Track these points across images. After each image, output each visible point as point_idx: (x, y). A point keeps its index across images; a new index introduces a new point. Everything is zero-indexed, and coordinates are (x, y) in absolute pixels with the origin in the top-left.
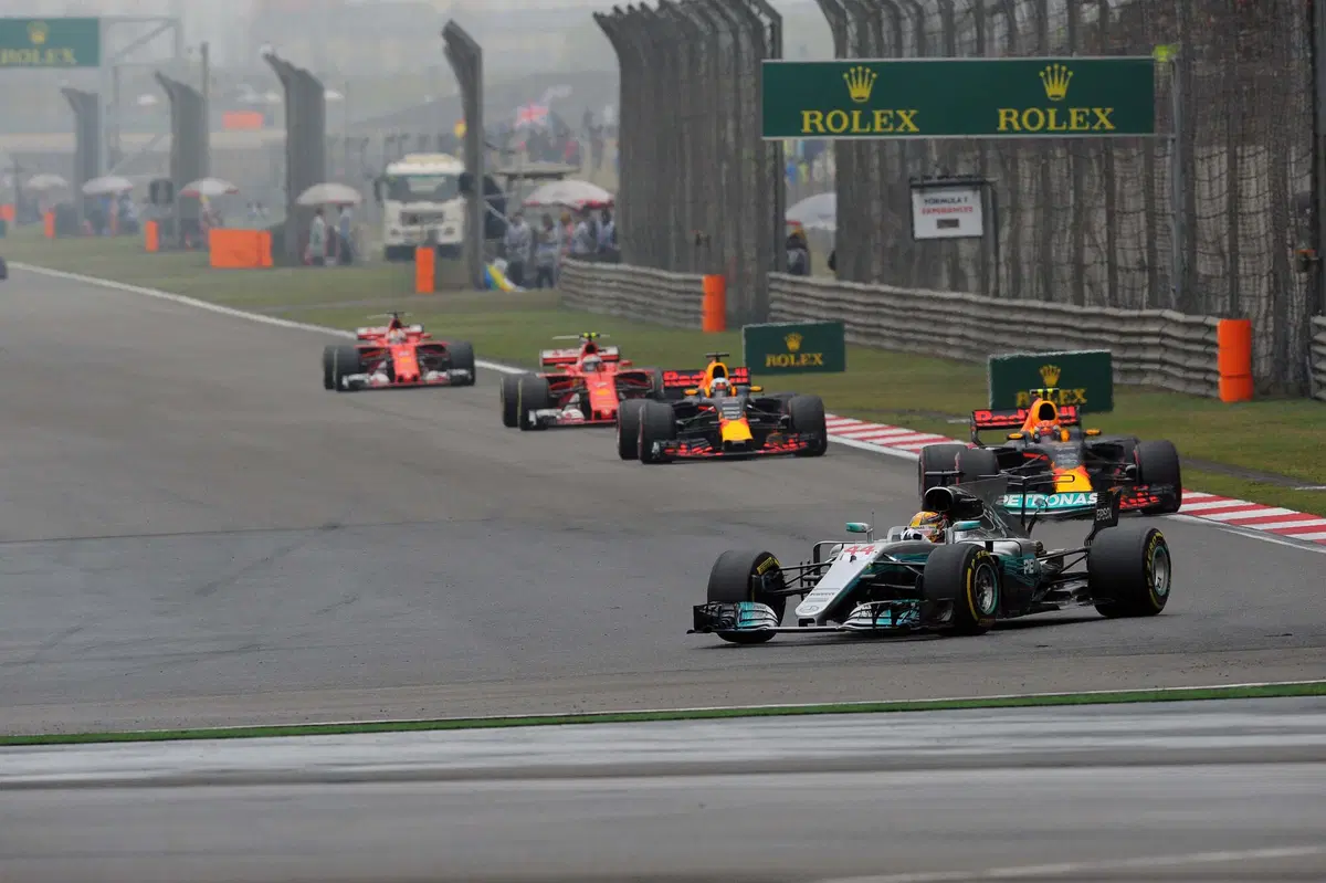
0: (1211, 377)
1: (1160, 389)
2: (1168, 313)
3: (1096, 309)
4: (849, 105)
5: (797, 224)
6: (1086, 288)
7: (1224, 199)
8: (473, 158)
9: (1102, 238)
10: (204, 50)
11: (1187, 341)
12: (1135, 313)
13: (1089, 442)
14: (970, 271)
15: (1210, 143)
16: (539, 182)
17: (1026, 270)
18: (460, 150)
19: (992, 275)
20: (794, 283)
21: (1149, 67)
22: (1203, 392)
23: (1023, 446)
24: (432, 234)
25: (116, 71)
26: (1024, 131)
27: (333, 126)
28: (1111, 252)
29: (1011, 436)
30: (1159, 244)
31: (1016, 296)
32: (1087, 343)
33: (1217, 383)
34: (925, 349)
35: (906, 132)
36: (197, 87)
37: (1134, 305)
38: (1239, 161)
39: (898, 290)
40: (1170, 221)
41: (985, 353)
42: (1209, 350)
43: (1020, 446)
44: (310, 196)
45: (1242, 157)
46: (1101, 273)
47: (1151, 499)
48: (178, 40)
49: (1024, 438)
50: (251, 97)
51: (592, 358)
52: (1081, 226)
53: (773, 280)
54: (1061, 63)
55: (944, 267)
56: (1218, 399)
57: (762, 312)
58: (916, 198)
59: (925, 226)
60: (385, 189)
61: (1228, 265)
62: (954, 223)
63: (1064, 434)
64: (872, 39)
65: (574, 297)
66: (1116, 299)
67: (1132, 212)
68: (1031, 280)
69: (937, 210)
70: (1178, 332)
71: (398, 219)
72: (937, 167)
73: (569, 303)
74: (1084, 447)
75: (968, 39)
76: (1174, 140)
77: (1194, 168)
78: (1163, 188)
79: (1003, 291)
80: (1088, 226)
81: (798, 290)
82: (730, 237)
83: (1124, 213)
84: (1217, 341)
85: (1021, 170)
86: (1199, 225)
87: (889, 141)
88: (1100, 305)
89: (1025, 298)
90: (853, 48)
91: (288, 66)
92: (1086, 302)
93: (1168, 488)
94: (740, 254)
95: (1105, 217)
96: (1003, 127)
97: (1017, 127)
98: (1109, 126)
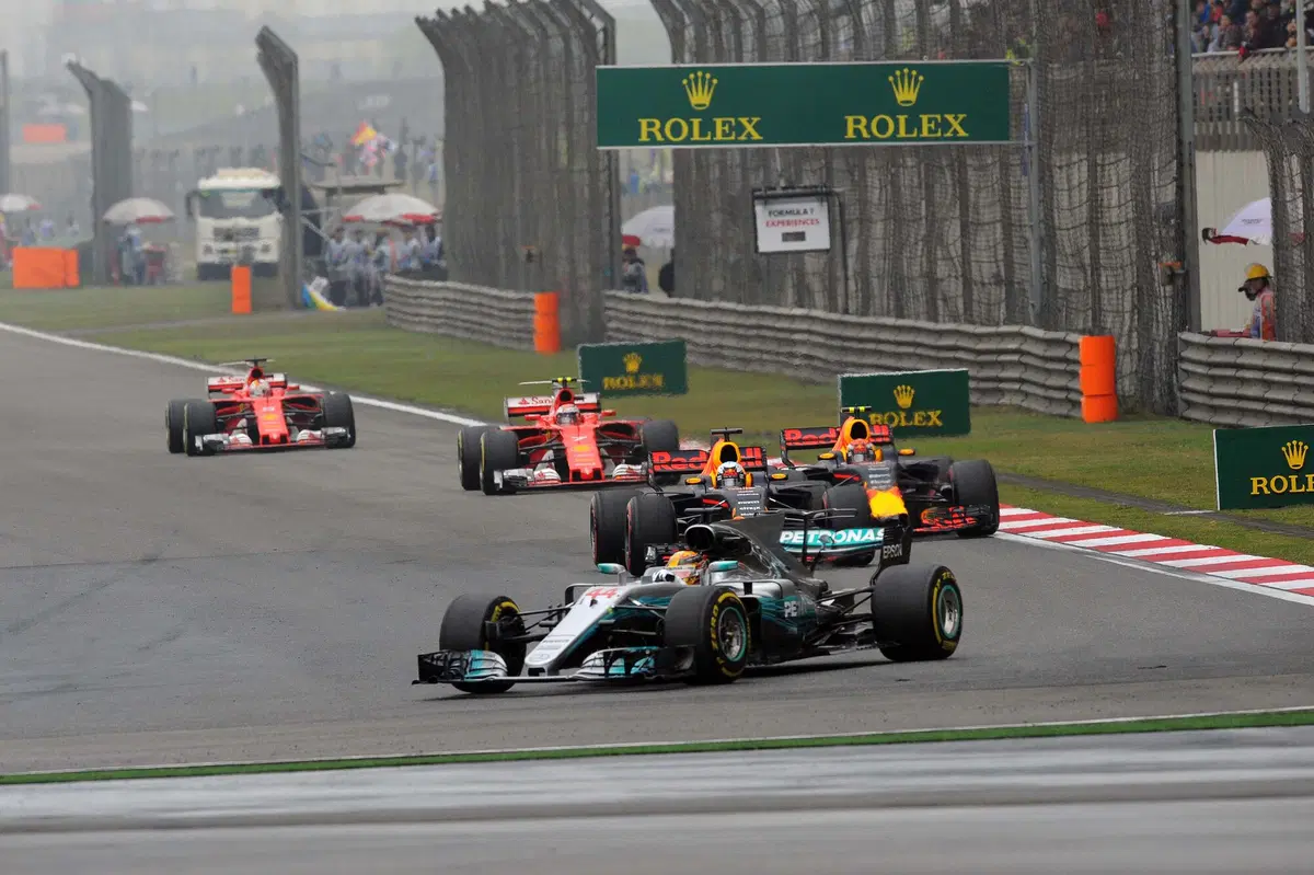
0: (1073, 396)
1: (1019, 408)
2: (1027, 330)
3: (950, 326)
4: (688, 112)
5: (630, 238)
6: (940, 303)
7: (1085, 209)
8: (289, 172)
9: (955, 250)
10: (4, 59)
11: (1047, 359)
12: (992, 329)
13: (904, 462)
14: (817, 286)
15: (1069, 150)
16: (356, 197)
17: (875, 282)
18: (276, 161)
19: (840, 290)
20: (632, 301)
21: (1002, 71)
22: (1065, 412)
23: (835, 466)
24: (248, 251)
26: (874, 138)
27: (141, 137)
28: (966, 262)
29: (822, 456)
30: (1016, 257)
31: (865, 314)
32: (942, 361)
33: (1080, 403)
34: (771, 370)
35: (749, 140)
37: (989, 321)
38: (1099, 168)
39: (741, 307)
40: (1028, 234)
41: (836, 372)
42: (1071, 367)
43: (831, 467)
44: (119, 212)
45: (1103, 166)
46: (954, 288)
47: (967, 520)
49: (836, 458)
50: (52, 108)
51: (568, 408)
52: (934, 239)
53: (608, 298)
54: (911, 67)
55: (789, 283)
56: (1081, 419)
57: (599, 330)
58: (759, 209)
59: (770, 240)
60: (196, 204)
61: (1089, 278)
62: (800, 236)
63: (878, 454)
64: (710, 43)
65: (400, 316)
66: (971, 315)
67: (988, 224)
68: (881, 296)
69: (783, 223)
70: (1038, 350)
71: (211, 236)
72: (781, 176)
73: (395, 323)
74: (898, 467)
75: (812, 42)
76: (1030, 148)
77: (1052, 176)
78: (1019, 198)
79: (852, 307)
80: (941, 239)
81: (637, 309)
82: (562, 251)
83: (979, 224)
84: (1080, 359)
85: (869, 180)
86: (1058, 237)
87: (730, 150)
88: (955, 321)
89: (875, 314)
90: (691, 53)
91: (92, 75)
92: (941, 318)
93: (984, 509)
94: (573, 270)
95: (958, 229)
96: (850, 134)
97: (865, 135)
98: (962, 133)
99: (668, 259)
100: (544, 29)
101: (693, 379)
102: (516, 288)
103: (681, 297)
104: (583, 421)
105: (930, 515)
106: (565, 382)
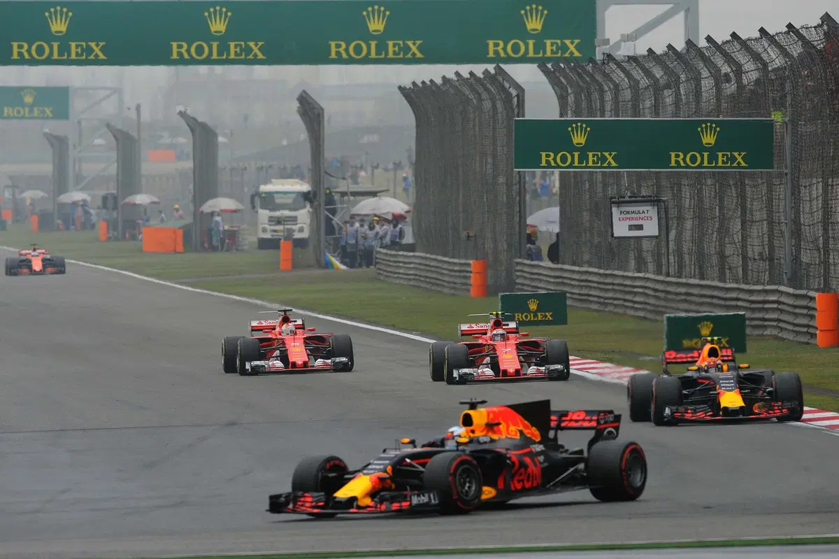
0: (811, 330)
1: (776, 338)
2: (782, 288)
3: (735, 286)
4: (572, 148)
5: (532, 226)
6: (727, 271)
7: (820, 213)
8: (317, 181)
9: (738, 238)
10: (138, 108)
11: (795, 307)
12: (759, 287)
13: (742, 373)
14: (649, 259)
15: (811, 176)
16: (359, 198)
17: (686, 257)
18: (307, 174)
19: (664, 261)
20: (533, 266)
21: (771, 124)
22: (806, 340)
23: (698, 375)
24: (290, 232)
25: (79, 122)
26: (688, 167)
27: (224, 158)
28: (744, 247)
29: (690, 368)
30: (776, 243)
31: (680, 277)
32: (728, 308)
33: (816, 335)
34: (620, 311)
35: (609, 166)
36: (134, 134)
37: (758, 283)
38: (830, 188)
39: (602, 271)
40: (784, 228)
41: (663, 313)
42: (811, 312)
43: (695, 375)
44: (207, 207)
45: (832, 186)
46: (736, 261)
47: (783, 411)
48: (121, 101)
49: (699, 370)
50: (166, 140)
51: (500, 331)
52: (723, 231)
53: (518, 264)
54: (712, 122)
55: (632, 255)
56: (816, 345)
57: (511, 285)
58: (614, 210)
59: (621, 229)
60: (258, 201)
61: (822, 257)
62: (640, 227)
63: (725, 367)
64: (584, 105)
65: (385, 273)
66: (747, 279)
67: (758, 221)
68: (690, 265)
69: (629, 219)
70: (790, 301)
71: (266, 221)
72: (627, 189)
73: (382, 278)
74: (739, 376)
75: (648, 106)
76: (786, 174)
77: (800, 192)
78: (779, 206)
79: (672, 271)
80: (727, 230)
81: (535, 271)
82: (489, 235)
83: (753, 221)
84: (816, 307)
85: (683, 193)
86: (803, 230)
87: (596, 172)
88: (737, 283)
89: (686, 277)
90: (572, 111)
91: (195, 119)
92: (728, 281)
93: (794, 404)
94: (495, 248)
95: (740, 224)
96: (673, 164)
97: (682, 164)
98: (743, 164)
99: (554, 239)
100: (479, 94)
101: (571, 315)
102: (459, 258)
103: (563, 264)
104: (508, 339)
105: (759, 408)
106: (497, 314)
